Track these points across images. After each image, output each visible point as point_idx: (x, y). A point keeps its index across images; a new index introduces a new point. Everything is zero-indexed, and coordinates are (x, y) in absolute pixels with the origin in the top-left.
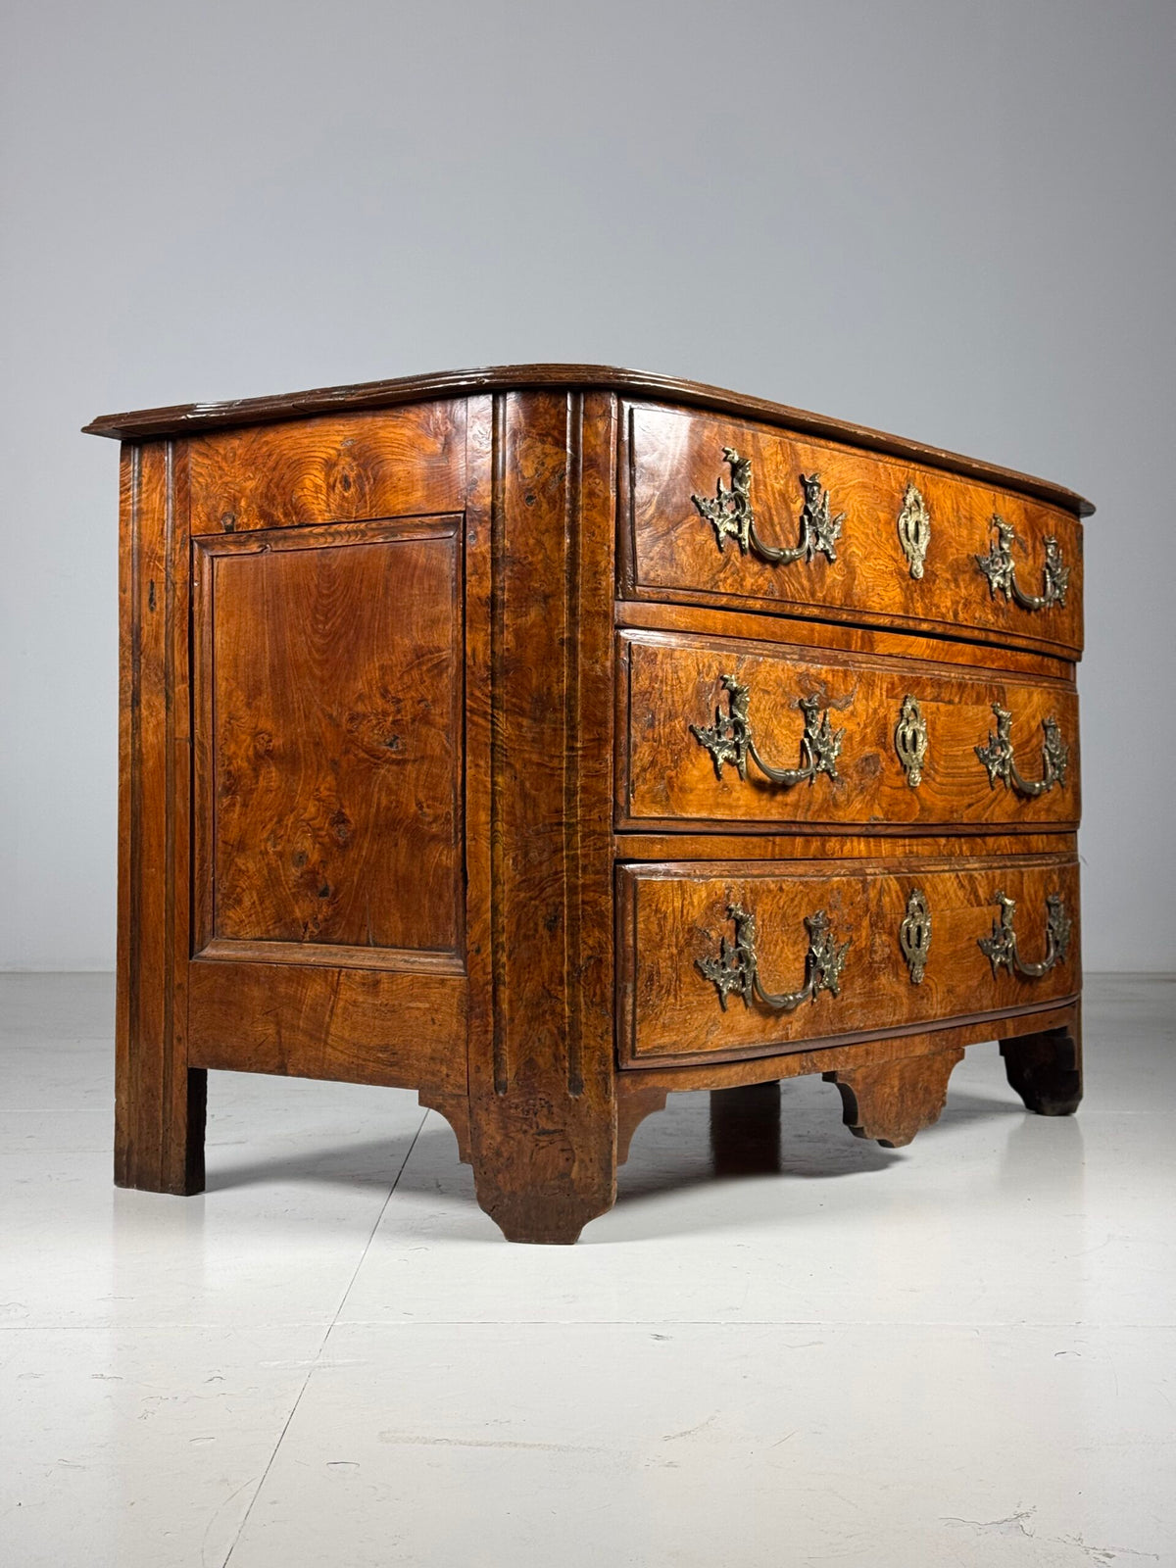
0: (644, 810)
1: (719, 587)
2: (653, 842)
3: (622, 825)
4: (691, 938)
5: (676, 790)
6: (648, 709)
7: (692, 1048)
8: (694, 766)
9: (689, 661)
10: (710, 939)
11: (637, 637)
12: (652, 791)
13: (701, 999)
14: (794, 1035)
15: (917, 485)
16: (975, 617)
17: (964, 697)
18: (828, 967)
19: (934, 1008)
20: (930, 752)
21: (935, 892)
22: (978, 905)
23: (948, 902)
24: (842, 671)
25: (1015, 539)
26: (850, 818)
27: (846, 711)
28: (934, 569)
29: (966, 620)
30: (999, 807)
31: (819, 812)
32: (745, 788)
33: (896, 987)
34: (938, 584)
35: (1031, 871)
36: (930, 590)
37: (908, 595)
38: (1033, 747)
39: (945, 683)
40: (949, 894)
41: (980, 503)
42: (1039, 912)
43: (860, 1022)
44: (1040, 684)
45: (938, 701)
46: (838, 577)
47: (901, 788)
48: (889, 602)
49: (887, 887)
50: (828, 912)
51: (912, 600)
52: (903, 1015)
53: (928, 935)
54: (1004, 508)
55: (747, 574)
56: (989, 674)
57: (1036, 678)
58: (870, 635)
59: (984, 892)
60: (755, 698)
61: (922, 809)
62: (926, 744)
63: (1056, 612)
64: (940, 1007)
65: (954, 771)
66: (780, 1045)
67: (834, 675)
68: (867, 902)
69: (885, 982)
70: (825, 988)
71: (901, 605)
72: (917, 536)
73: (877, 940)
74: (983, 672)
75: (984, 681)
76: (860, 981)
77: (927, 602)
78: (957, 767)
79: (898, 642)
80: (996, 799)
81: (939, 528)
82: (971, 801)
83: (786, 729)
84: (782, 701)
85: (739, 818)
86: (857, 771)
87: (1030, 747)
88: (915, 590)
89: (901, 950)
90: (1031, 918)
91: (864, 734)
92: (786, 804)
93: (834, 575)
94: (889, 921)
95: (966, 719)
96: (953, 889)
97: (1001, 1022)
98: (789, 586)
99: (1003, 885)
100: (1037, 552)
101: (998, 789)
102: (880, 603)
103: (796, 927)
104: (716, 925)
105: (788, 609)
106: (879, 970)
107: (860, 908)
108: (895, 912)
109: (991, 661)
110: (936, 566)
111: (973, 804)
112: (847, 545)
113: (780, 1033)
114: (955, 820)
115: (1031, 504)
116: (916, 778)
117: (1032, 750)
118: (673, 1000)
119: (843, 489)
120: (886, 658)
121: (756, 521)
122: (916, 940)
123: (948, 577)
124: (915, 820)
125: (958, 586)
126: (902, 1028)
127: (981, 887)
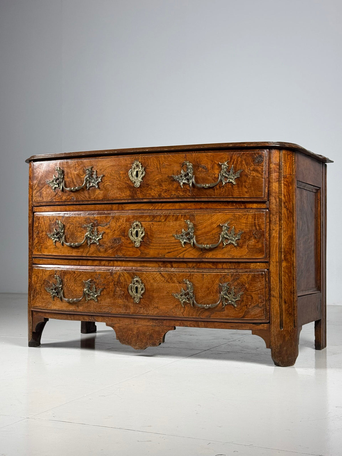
0: (36, 253)
1: (53, 200)
2: (40, 260)
3: (33, 256)
4: (44, 282)
5: (43, 248)
6: (37, 230)
7: (44, 308)
8: (47, 242)
9: (48, 219)
10: (50, 283)
11: (37, 214)
12: (38, 248)
13: (47, 297)
14: (79, 310)
15: (140, 160)
16: (172, 195)
17: (168, 219)
18: (92, 294)
19: (147, 312)
20: (147, 237)
21: (148, 278)
22: (173, 283)
23: (155, 281)
24: (104, 216)
25: (199, 166)
26: (106, 255)
27: (106, 227)
28: (147, 183)
29: (166, 196)
30: (188, 253)
31: (92, 254)
32: (63, 248)
33: (127, 303)
34: (150, 187)
35: (210, 274)
36: (146, 190)
37: (134, 192)
38: (214, 233)
39: (157, 216)
40: (155, 279)
41: (176, 159)
42: (215, 288)
43: (109, 310)
44: (222, 212)
45: (153, 221)
46: (101, 192)
47: (131, 247)
48: (125, 196)
49: (122, 275)
50: (94, 280)
51: (136, 193)
52: (130, 311)
53: (142, 290)
54: (192, 158)
55: (63, 196)
56: (188, 211)
57: (220, 210)
58: (122, 205)
59: (177, 279)
60: (68, 226)
61: (142, 253)
62: (143, 234)
63: (230, 186)
64: (151, 311)
65: (160, 242)
66: (74, 312)
67: (101, 218)
68: (113, 278)
69: (121, 301)
70: (91, 299)
71: (130, 196)
72: (137, 175)
73: (118, 289)
74: (184, 211)
75: (182, 213)
76: (109, 300)
77: (144, 193)
78: (163, 241)
79: (136, 206)
80: (186, 250)
81: (151, 171)
82: (170, 251)
83: (79, 233)
84: (78, 226)
85: (61, 255)
86: (110, 243)
87: (211, 233)
88: (138, 191)
89: (129, 293)
90: (209, 289)
91: (114, 233)
92: (78, 252)
93: (99, 191)
94: (123, 284)
95: (168, 226)
96: (158, 277)
97: (195, 322)
98: (80, 197)
99: (189, 277)
100: (215, 168)
101: (188, 248)
102: (120, 196)
103: (80, 283)
104: (51, 280)
105: (81, 203)
106: (119, 297)
107: (109, 280)
108: (126, 282)
109: (191, 207)
110: (148, 182)
111: (171, 252)
112: (105, 183)
113: (73, 309)
114: (160, 257)
115: (211, 153)
116: (138, 244)
117: (213, 234)
118: (39, 296)
119: (103, 168)
120: (129, 211)
121: (67, 183)
122: (135, 291)
123: (155, 184)
124: (138, 256)
125: (162, 186)
126: (130, 315)
127: (175, 277)
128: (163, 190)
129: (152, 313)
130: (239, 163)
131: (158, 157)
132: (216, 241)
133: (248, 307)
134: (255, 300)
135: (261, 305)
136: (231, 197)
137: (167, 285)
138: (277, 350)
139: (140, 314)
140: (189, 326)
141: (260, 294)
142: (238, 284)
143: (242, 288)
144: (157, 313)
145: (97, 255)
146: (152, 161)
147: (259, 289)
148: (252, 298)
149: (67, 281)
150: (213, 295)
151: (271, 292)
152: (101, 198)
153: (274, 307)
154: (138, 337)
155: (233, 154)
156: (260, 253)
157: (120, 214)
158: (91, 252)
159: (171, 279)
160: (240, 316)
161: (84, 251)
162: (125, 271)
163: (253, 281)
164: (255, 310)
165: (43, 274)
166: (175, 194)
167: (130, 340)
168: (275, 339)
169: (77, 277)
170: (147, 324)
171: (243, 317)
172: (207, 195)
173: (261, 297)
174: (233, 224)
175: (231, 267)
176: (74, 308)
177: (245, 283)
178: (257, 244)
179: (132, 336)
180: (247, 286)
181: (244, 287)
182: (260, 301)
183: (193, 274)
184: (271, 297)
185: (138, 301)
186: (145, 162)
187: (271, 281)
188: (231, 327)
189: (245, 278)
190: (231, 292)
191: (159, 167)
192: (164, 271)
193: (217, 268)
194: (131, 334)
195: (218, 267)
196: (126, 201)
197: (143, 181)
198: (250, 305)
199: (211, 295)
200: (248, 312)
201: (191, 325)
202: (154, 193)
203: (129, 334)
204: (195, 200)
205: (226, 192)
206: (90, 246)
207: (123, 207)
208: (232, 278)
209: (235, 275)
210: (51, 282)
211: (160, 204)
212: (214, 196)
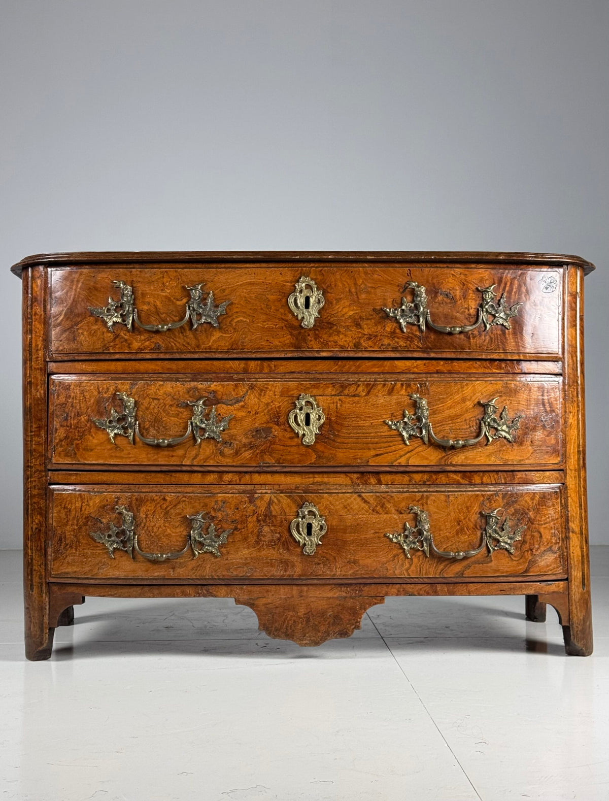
0: (61, 460)
1: (109, 350)
2: (70, 475)
3: (49, 467)
4: (87, 522)
5: (81, 450)
6: (64, 412)
7: (88, 575)
8: (94, 438)
9: (92, 388)
10: (102, 523)
11: (61, 378)
12: (66, 450)
13: (94, 551)
14: (176, 575)
15: (312, 275)
16: (382, 345)
17: (374, 391)
18: (206, 541)
19: (332, 571)
20: (330, 425)
21: (332, 505)
22: (386, 513)
23: (348, 510)
24: (232, 385)
25: (438, 292)
26: (239, 462)
27: (237, 406)
28: (329, 321)
29: (371, 347)
30: (418, 455)
31: (205, 460)
32: (135, 448)
33: (287, 556)
34: (336, 329)
35: (461, 494)
36: (326, 333)
37: (300, 338)
38: (467, 418)
39: (350, 385)
40: (349, 506)
41: (390, 277)
42: (472, 520)
43: (246, 572)
44: (482, 379)
45: (341, 395)
46: (224, 335)
47: (295, 446)
48: (279, 344)
49: (275, 500)
50: (212, 512)
51: (305, 340)
52: (295, 572)
53: (321, 528)
54: (423, 276)
55: (134, 341)
56: (412, 376)
57: (478, 375)
58: (270, 363)
59: (394, 506)
60: (145, 403)
61: (319, 457)
62: (322, 421)
63: (499, 332)
64: (339, 570)
65: (358, 435)
66: (164, 579)
67: (223, 387)
68: (254, 508)
69: (274, 552)
70: (206, 552)
71: (292, 345)
72: (307, 305)
73: (266, 529)
74: (404, 376)
75: (401, 381)
76: (246, 551)
77: (322, 340)
78: (363, 433)
79: (301, 364)
80: (412, 450)
81: (338, 297)
82: (379, 452)
83: (174, 417)
84: (171, 403)
85: (129, 463)
86: (247, 437)
87: (463, 418)
88: (309, 335)
89: (291, 535)
90: (461, 523)
91: (254, 417)
92: (172, 456)
93: (221, 334)
94: (279, 519)
95: (374, 405)
96: (355, 502)
97: (430, 585)
98: (175, 344)
99: (420, 502)
100: (469, 298)
101: (416, 445)
102: (269, 345)
103: (179, 519)
104: (106, 516)
105: (177, 356)
106: (268, 546)
107: (247, 511)
108: (285, 514)
109: (417, 368)
110: (332, 319)
111: (382, 454)
112: (234, 317)
113: (162, 573)
114: (359, 463)
115: (462, 270)
116: (309, 439)
117: (466, 420)
118: (74, 551)
119: (229, 288)
120: (287, 374)
121: (143, 314)
122: (306, 531)
123: (347, 324)
124: (310, 464)
125: (361, 328)
126: (294, 579)
127: (390, 503)
128: (365, 334)
129: (343, 573)
130: (514, 290)
131: (352, 272)
132: (472, 433)
133: (534, 553)
134: (545, 540)
135: (556, 549)
136: (501, 351)
137: (374, 518)
138: (580, 627)
139: (316, 576)
140: (416, 593)
141: (553, 527)
142: (516, 511)
143: (522, 519)
144: (353, 573)
145: (218, 462)
146: (338, 277)
147: (553, 520)
148: (541, 536)
149: (146, 518)
150: (468, 532)
151: (568, 523)
152: (226, 348)
153: (574, 552)
154: (308, 621)
155: (504, 273)
156: (554, 455)
157: (266, 380)
158: (201, 457)
159: (383, 506)
160: (521, 569)
161: (185, 454)
162: (281, 493)
163: (542, 506)
164: (546, 557)
165: (83, 504)
166: (389, 344)
167: (291, 629)
168: (576, 608)
169: (171, 508)
170: (328, 596)
171: (526, 571)
172: (455, 348)
173: (555, 533)
174: (505, 402)
175: (499, 481)
176: (166, 571)
177: (528, 509)
178: (548, 438)
179: (294, 621)
180: (531, 514)
181: (526, 516)
182: (554, 541)
183: (427, 495)
184: (569, 532)
185: (313, 552)
186: (323, 279)
187: (569, 504)
188: (501, 591)
189: (528, 501)
190: (504, 527)
191: (353, 290)
192: (366, 491)
193: (471, 484)
194: (292, 616)
195: (473, 481)
196: (283, 356)
197: (321, 317)
198: (538, 548)
199: (466, 534)
200: (535, 562)
201: (421, 592)
202: (346, 341)
203: (289, 616)
204: (430, 355)
205: (492, 342)
206: (200, 445)
207: (271, 367)
208: (505, 501)
209: (511, 494)
210: (104, 521)
211: (351, 363)
212: (469, 349)
